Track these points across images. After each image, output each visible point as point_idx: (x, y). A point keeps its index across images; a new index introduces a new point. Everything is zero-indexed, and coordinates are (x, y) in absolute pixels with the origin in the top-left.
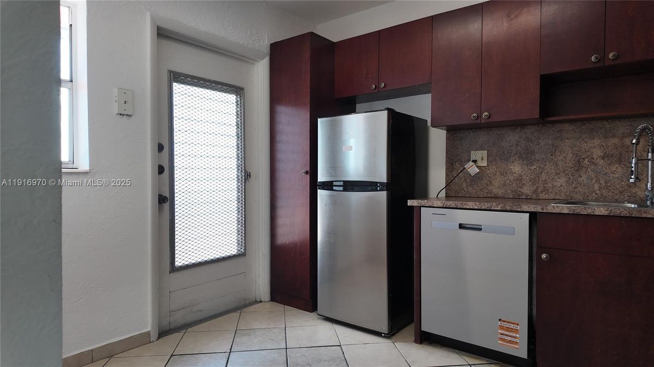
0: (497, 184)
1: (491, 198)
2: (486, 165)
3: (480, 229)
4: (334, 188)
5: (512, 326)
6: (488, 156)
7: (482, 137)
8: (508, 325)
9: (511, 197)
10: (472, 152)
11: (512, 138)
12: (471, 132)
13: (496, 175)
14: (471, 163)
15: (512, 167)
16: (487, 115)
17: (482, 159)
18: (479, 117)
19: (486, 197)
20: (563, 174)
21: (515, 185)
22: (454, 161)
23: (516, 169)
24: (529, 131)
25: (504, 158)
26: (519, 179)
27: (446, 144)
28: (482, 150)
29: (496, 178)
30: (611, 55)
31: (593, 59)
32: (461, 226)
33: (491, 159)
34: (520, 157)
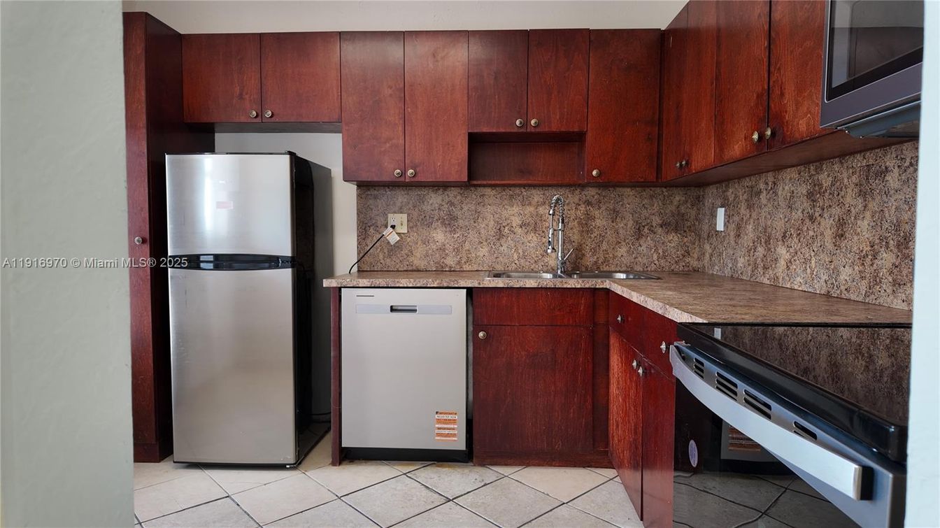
0: (418, 255)
1: (412, 271)
2: (406, 232)
3: (415, 311)
4: (202, 265)
5: (450, 417)
6: (408, 221)
7: (401, 197)
8: (445, 417)
9: (434, 269)
10: (390, 216)
11: (435, 200)
12: (387, 190)
13: (417, 243)
14: (390, 229)
15: (434, 235)
16: (412, 173)
17: (402, 224)
18: (403, 174)
19: (406, 271)
20: (485, 243)
21: (438, 255)
22: (367, 226)
23: (439, 237)
24: (453, 193)
25: (425, 223)
26: (442, 249)
27: (357, 203)
28: (401, 213)
29: (418, 248)
30: (533, 122)
31: (518, 122)
32: (393, 309)
33: (411, 224)
34: (443, 223)
